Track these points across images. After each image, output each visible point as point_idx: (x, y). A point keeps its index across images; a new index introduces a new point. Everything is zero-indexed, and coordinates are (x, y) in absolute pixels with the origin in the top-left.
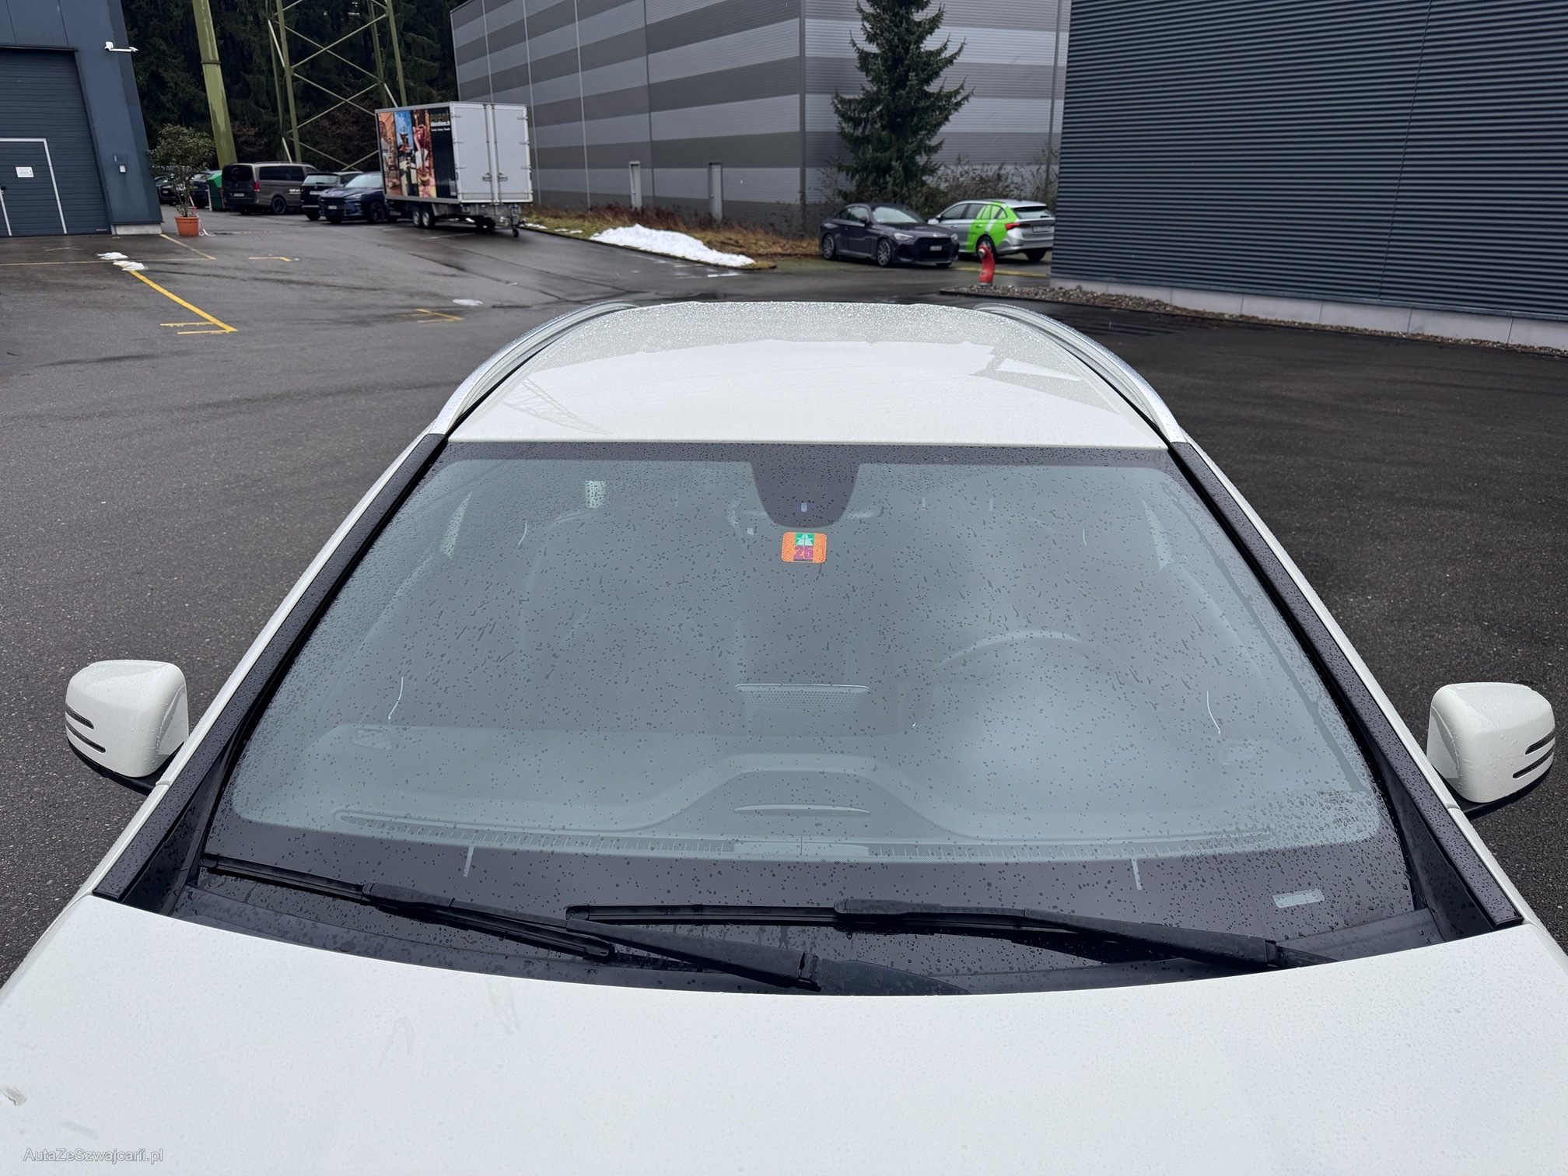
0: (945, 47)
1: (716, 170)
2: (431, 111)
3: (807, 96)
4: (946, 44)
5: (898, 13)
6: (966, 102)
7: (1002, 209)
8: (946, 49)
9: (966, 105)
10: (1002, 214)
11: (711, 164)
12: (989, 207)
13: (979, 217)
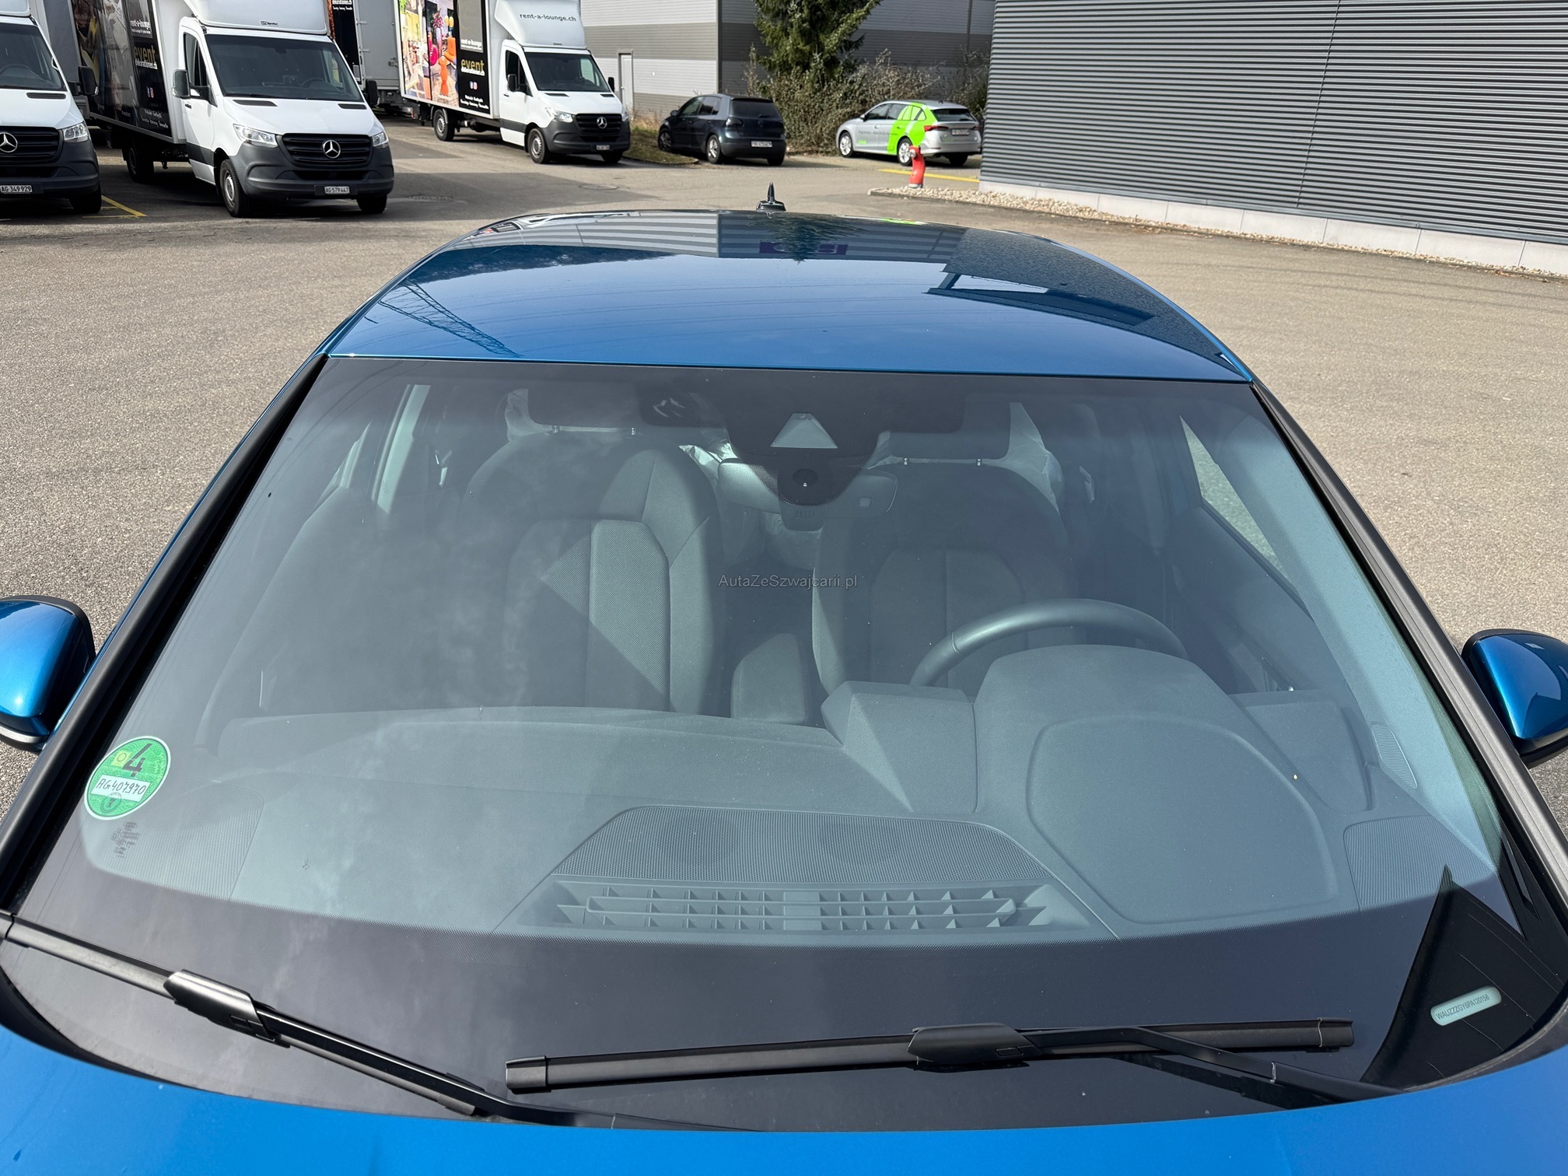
1: (626, 59)
7: (922, 110)
10: (922, 117)
11: (620, 54)
12: (910, 107)
13: (900, 118)
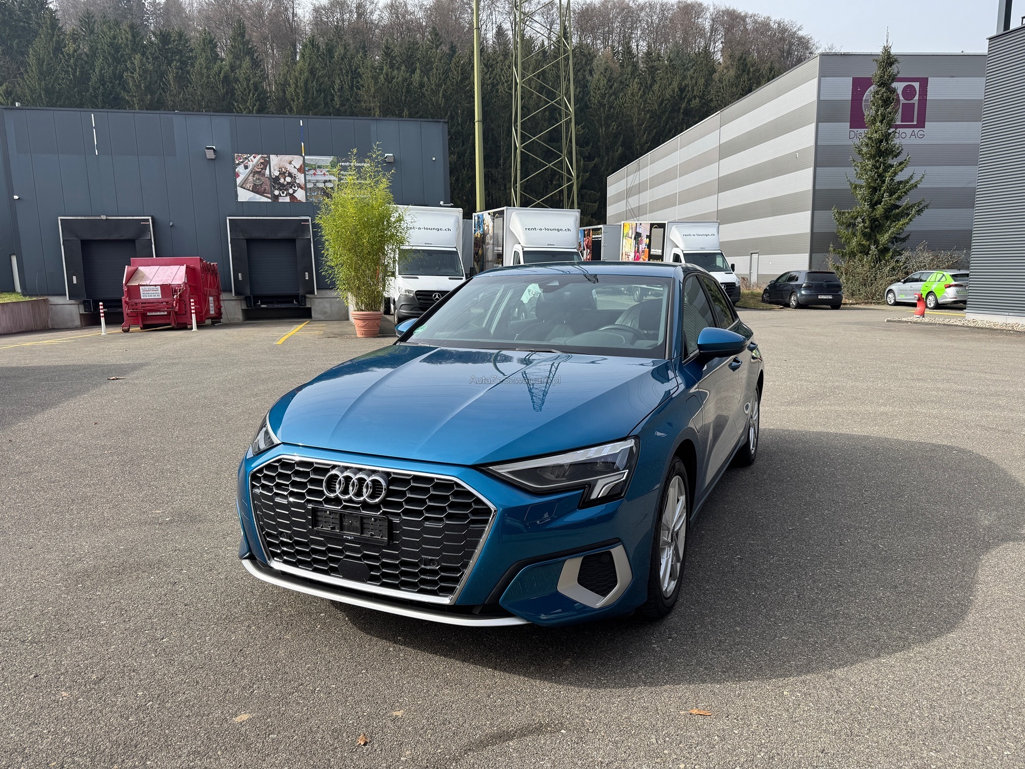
0: (911, 177)
1: (755, 256)
2: (593, 230)
3: (815, 212)
4: (912, 175)
5: (878, 161)
6: (926, 210)
7: (944, 275)
8: (912, 179)
9: (926, 211)
10: (944, 279)
11: (752, 254)
12: (935, 274)
13: (928, 280)
